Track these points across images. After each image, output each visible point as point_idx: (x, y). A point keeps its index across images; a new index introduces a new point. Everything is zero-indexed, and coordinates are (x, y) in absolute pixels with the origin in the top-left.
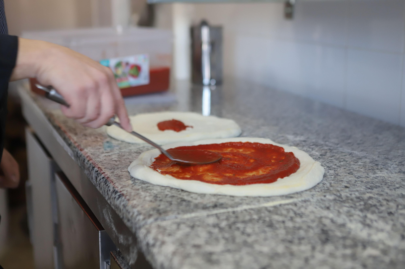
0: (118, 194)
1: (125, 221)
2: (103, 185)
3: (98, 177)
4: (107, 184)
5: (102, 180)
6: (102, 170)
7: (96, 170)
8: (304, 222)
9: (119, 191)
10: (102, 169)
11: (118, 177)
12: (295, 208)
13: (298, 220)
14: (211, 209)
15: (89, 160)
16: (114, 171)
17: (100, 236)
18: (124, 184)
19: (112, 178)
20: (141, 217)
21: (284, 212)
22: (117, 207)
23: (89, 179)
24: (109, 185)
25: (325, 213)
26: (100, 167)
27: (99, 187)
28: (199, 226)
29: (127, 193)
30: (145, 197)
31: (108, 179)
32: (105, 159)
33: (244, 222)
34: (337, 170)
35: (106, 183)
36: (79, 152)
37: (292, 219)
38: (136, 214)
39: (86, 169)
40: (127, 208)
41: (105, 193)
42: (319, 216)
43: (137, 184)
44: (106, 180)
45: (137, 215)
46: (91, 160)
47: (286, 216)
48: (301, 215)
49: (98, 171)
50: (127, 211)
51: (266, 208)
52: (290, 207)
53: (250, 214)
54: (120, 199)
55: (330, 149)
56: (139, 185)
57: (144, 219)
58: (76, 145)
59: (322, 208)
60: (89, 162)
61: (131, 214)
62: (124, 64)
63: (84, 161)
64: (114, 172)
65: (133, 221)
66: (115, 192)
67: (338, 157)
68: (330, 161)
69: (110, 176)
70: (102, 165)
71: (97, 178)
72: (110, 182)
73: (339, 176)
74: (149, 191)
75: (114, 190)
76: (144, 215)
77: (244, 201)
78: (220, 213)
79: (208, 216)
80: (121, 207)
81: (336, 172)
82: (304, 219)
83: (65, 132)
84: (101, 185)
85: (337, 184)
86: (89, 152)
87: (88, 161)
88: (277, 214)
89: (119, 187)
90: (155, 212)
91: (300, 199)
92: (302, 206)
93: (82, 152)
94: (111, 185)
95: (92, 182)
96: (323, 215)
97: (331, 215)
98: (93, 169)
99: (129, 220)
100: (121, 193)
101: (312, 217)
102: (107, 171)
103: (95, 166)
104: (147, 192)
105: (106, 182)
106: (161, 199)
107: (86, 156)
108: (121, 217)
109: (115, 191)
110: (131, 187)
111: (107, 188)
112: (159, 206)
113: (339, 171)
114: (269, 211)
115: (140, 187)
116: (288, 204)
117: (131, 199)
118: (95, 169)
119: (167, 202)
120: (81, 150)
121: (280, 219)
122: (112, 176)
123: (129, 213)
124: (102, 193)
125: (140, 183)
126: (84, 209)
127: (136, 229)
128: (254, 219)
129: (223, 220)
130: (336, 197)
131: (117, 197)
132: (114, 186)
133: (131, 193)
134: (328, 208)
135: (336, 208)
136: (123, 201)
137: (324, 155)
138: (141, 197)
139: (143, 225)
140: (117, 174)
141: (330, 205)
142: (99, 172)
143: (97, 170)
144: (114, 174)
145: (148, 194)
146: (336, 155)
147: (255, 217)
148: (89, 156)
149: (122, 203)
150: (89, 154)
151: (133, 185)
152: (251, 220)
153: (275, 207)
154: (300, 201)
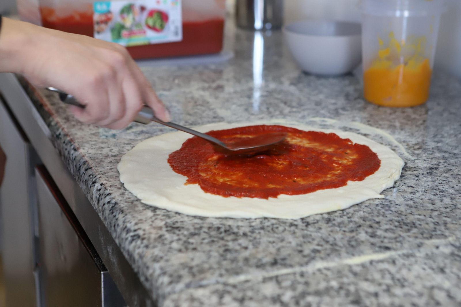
0: (132, 234)
1: (142, 279)
2: (109, 215)
3: (101, 200)
4: (114, 214)
5: (106, 206)
6: (107, 190)
7: (98, 187)
8: (406, 295)
9: (132, 229)
10: (107, 188)
11: (130, 204)
12: (393, 269)
13: (398, 291)
14: (268, 268)
15: (87, 168)
16: (125, 191)
17: (102, 280)
18: (140, 217)
19: (122, 205)
20: (166, 279)
21: (377, 276)
22: (131, 255)
23: (87, 198)
24: (117, 217)
25: (439, 279)
26: (104, 182)
27: (103, 214)
28: (251, 299)
29: (144, 234)
30: (172, 242)
31: (116, 206)
32: (111, 169)
33: (317, 293)
34: (455, 198)
35: (112, 213)
36: (72, 152)
37: (388, 290)
38: (158, 272)
39: (82, 182)
40: (145, 260)
41: (111, 227)
42: (429, 284)
43: (159, 217)
44: (112, 207)
45: (159, 275)
46: (90, 169)
47: (380, 284)
48: (402, 283)
49: (101, 190)
50: (145, 264)
51: (350, 268)
52: (385, 266)
53: (327, 279)
54: (134, 244)
55: (444, 158)
56: (162, 220)
57: (171, 283)
58: (68, 139)
59: (432, 269)
60: (86, 172)
61: (150, 271)
62: (137, 9)
63: (79, 169)
64: (124, 193)
65: (154, 282)
66: (126, 230)
67: (456, 172)
68: (444, 180)
69: (118, 201)
70: (106, 180)
71: (98, 201)
72: (118, 212)
73: (458, 208)
74: (177, 232)
75: (124, 226)
76: (171, 276)
77: (318, 255)
78: (282, 275)
79: (265, 280)
80: (137, 257)
81: (454, 201)
82: (407, 290)
83: (50, 114)
84: (105, 213)
85: (456, 224)
86: (87, 155)
87: (86, 170)
88: (366, 280)
89: (133, 223)
90: (186, 270)
91: (400, 252)
92: (404, 265)
93: (76, 154)
94: (120, 217)
95: (92, 204)
96: (434, 283)
97: (447, 285)
98: (93, 185)
99: (147, 279)
100: (136, 233)
101: (419, 287)
102: (113, 191)
103: (96, 180)
104: (174, 233)
105: (112, 210)
106: (194, 246)
107: (82, 161)
108: (136, 270)
109: (126, 227)
110: (151, 223)
111: (114, 221)
112: (192, 259)
113: (457, 200)
114: (355, 274)
115: (164, 223)
116: (382, 261)
117: (151, 246)
118: (96, 185)
119: (204, 252)
120: (75, 150)
121: (372, 288)
122: (122, 202)
123: (148, 268)
124: (106, 226)
125: (164, 215)
126: (79, 234)
127: (158, 296)
128: (332, 288)
129: (286, 288)
130: (453, 248)
131: (130, 239)
132: (125, 220)
133: (150, 233)
134: (442, 270)
135: (455, 270)
136: (139, 248)
137: (436, 169)
138: (166, 242)
139: (169, 294)
140: (129, 198)
141: (445, 264)
142: (101, 192)
143: (100, 187)
144: (125, 198)
145: (175, 237)
146: (453, 168)
147: (334, 284)
148: (87, 161)
149: (137, 251)
150: (86, 158)
151: (153, 218)
152: (328, 290)
153: (363, 266)
154: (399, 256)
